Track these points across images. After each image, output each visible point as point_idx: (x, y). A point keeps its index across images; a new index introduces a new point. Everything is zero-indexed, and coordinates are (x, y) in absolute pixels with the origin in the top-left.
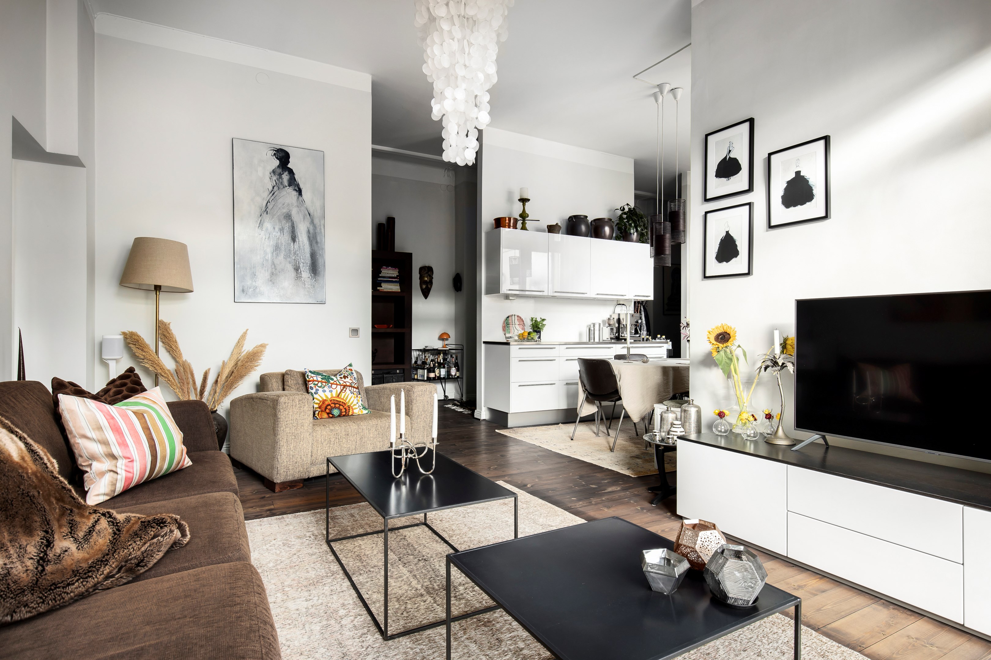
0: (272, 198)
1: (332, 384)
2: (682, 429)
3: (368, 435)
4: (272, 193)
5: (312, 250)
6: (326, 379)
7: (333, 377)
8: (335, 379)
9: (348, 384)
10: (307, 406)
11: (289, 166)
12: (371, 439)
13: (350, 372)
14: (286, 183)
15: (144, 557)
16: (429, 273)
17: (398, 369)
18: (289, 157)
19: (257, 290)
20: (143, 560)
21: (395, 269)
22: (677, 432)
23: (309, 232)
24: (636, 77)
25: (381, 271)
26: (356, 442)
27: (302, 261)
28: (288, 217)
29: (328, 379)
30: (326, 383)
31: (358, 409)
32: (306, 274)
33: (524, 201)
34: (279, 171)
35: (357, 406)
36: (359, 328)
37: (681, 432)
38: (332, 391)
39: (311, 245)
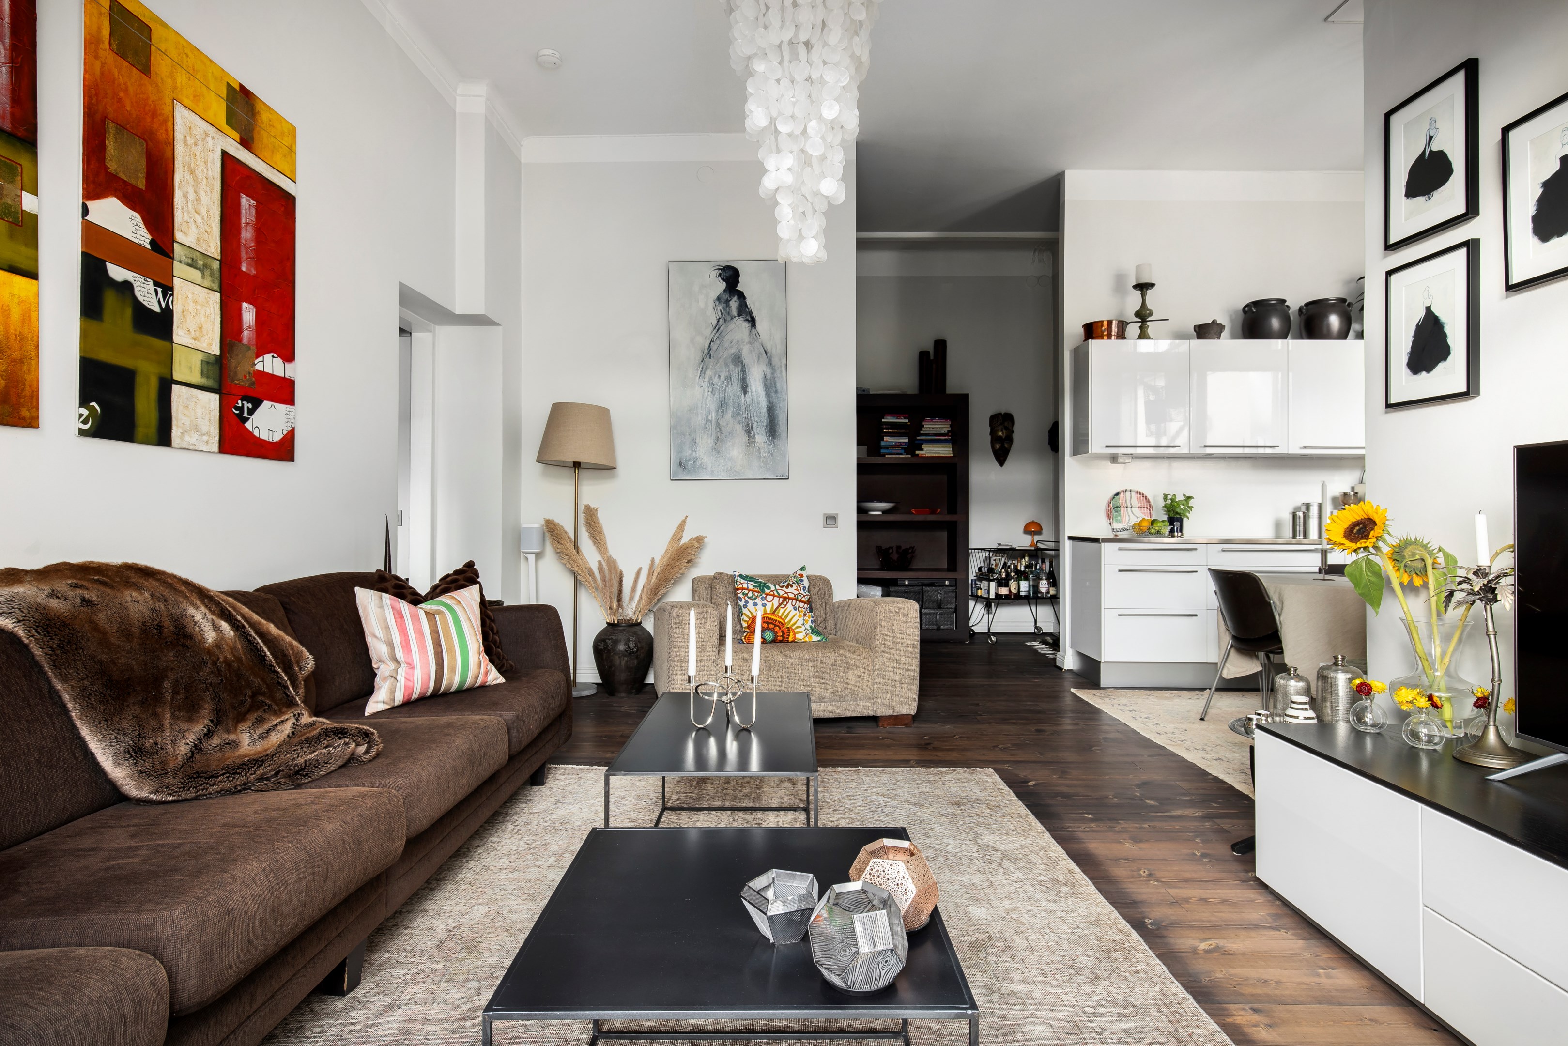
0: (717, 335)
1: (767, 594)
2: (1311, 714)
3: (800, 672)
4: (717, 328)
5: (770, 402)
6: (760, 587)
7: (770, 585)
8: (773, 588)
9: (791, 596)
10: (709, 623)
11: (739, 288)
12: (805, 678)
13: (799, 578)
14: (734, 312)
15: (305, 766)
16: (1006, 424)
17: (947, 579)
18: (739, 276)
19: (698, 463)
20: (305, 768)
21: (946, 421)
22: (1297, 718)
23: (765, 378)
24: (1330, 19)
25: (923, 426)
26: (782, 681)
27: (757, 419)
28: (738, 359)
29: (763, 587)
30: (758, 592)
31: (804, 634)
32: (761, 438)
33: (1143, 287)
34: (726, 296)
35: (803, 628)
36: (837, 514)
37: (1306, 718)
38: (766, 605)
39: (768, 396)
